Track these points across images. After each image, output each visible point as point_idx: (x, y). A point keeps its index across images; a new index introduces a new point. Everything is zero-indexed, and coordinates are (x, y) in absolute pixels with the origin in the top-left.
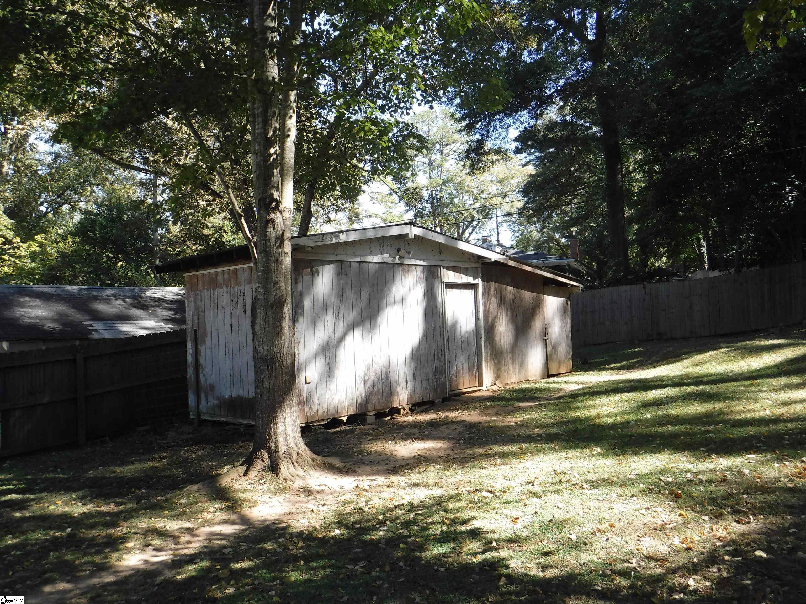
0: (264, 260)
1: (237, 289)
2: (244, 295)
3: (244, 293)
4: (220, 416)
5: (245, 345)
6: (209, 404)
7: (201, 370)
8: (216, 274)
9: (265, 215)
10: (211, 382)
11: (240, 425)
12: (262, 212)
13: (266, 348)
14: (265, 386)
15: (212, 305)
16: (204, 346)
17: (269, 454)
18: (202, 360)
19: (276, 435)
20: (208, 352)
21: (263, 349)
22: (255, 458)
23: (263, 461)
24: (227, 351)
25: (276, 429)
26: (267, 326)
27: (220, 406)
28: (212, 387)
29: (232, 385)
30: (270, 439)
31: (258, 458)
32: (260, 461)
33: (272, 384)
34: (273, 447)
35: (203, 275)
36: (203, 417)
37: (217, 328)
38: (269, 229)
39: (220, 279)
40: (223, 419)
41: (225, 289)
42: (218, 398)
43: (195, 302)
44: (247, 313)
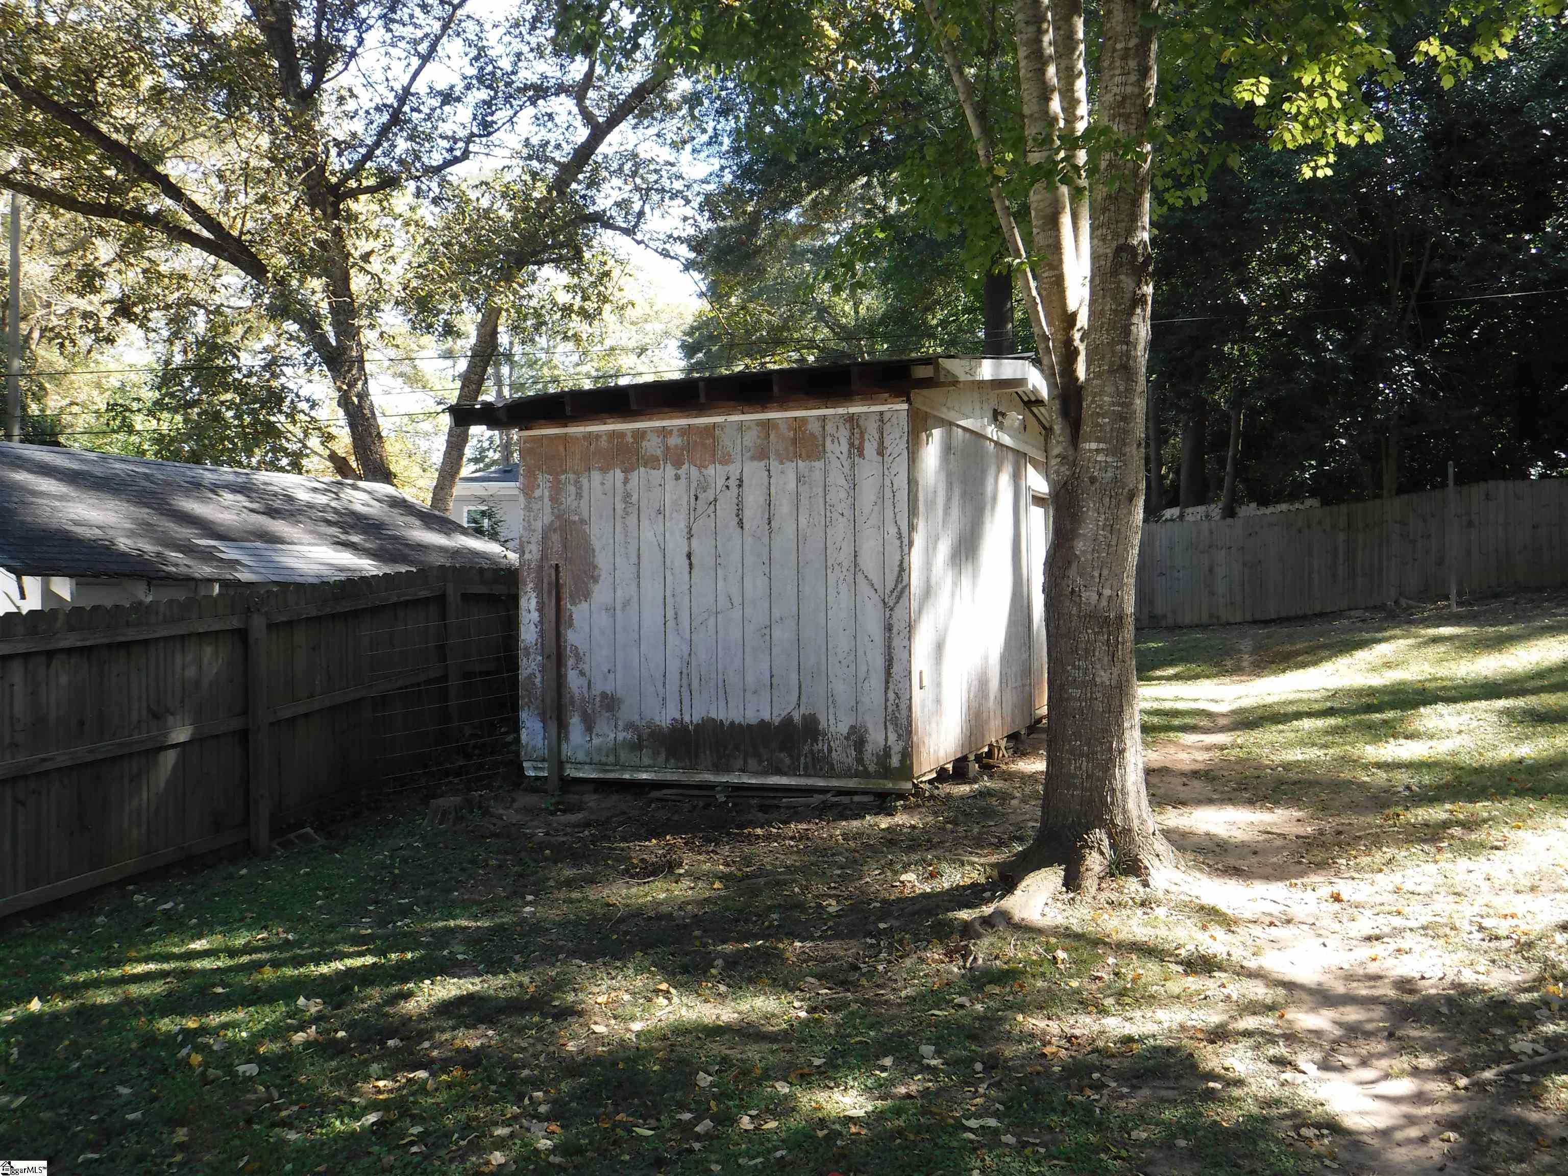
1: (715, 473)
2: (740, 486)
3: (741, 480)
4: (637, 768)
5: (737, 600)
6: (596, 741)
7: (571, 662)
8: (640, 435)
9: (1132, 285)
10: (609, 690)
12: (1122, 277)
13: (1107, 592)
14: (1098, 680)
15: (620, 506)
16: (584, 605)
17: (1110, 836)
18: (572, 637)
19: (1124, 792)
20: (602, 620)
21: (1100, 595)
22: (1082, 847)
23: (1102, 853)
24: (670, 614)
25: (1123, 780)
26: (1114, 543)
27: (636, 746)
28: (610, 703)
30: (1112, 803)
31: (1091, 848)
32: (1095, 855)
34: (1119, 821)
35: (588, 437)
36: (572, 772)
37: (634, 559)
38: (1135, 320)
39: (652, 446)
40: (644, 776)
41: (670, 471)
42: (630, 726)
43: (554, 499)
44: (747, 526)
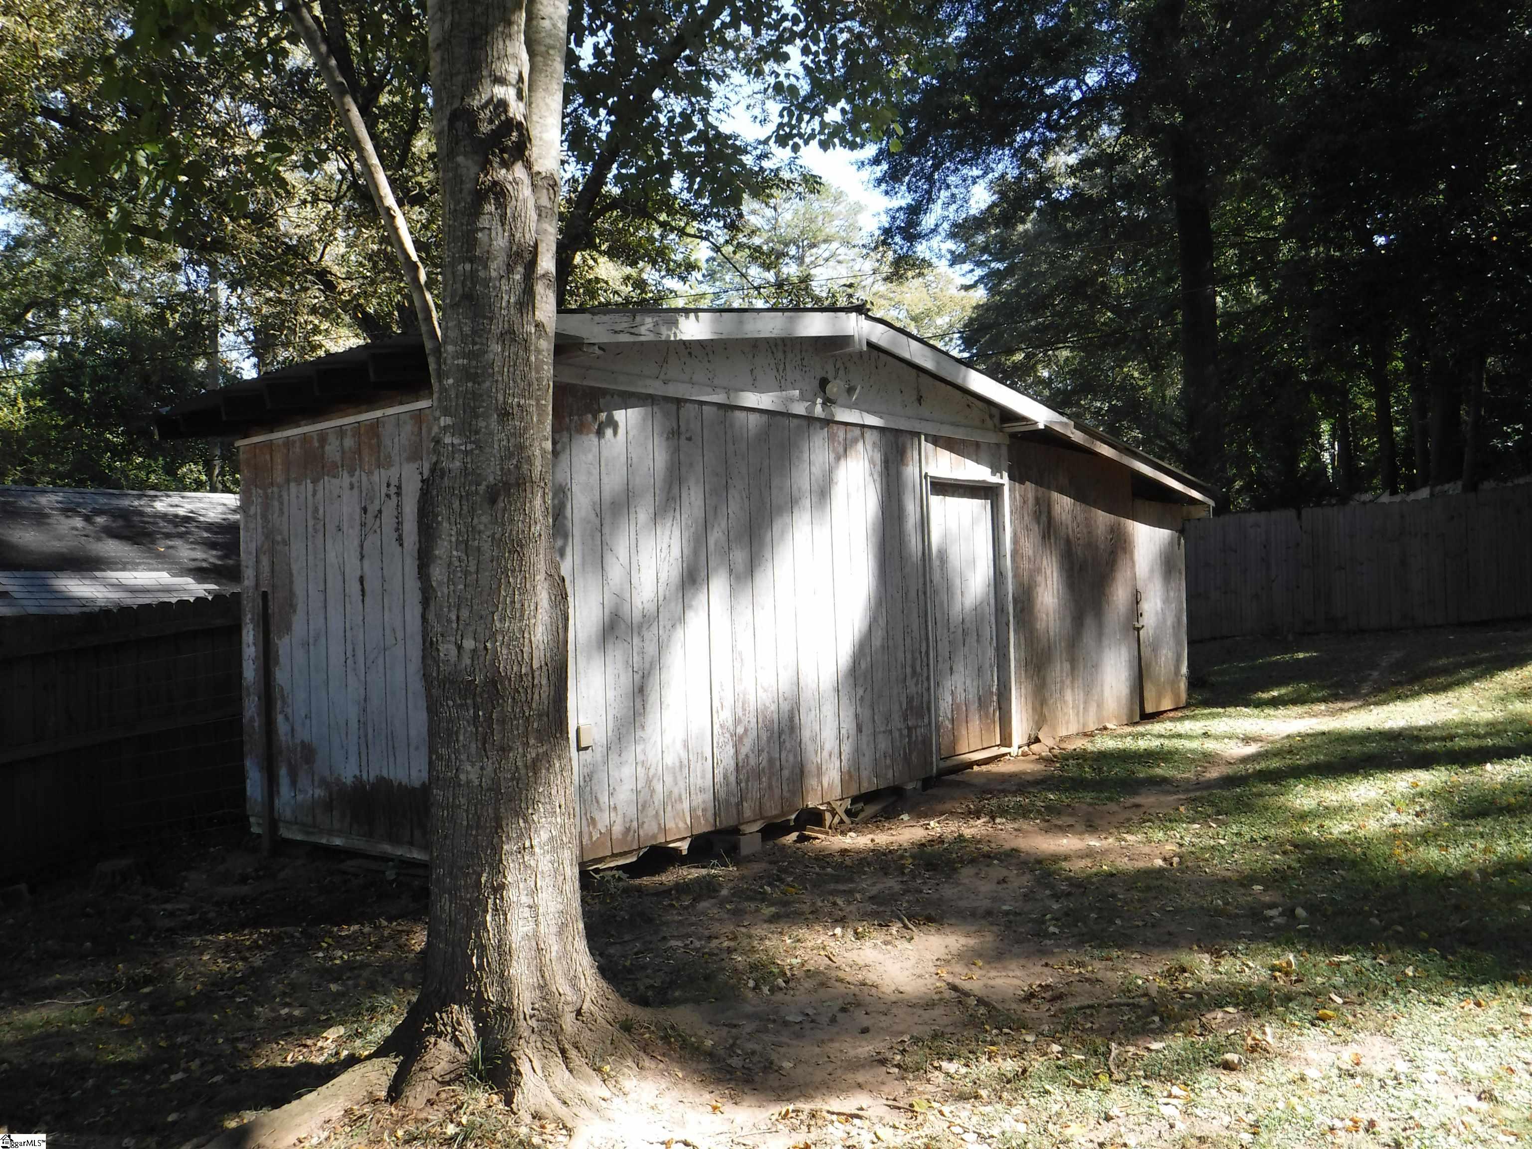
0: (467, 330)
1: (379, 477)
2: (398, 494)
3: (399, 487)
4: (331, 833)
5: (400, 635)
6: (300, 797)
7: (279, 704)
8: (323, 437)
9: (474, 169)
10: (307, 738)
11: (385, 859)
12: (460, 159)
13: (469, 644)
14: (463, 777)
15: (311, 523)
16: (286, 639)
17: (479, 1018)
18: (281, 676)
19: (504, 952)
20: (299, 655)
21: (460, 647)
22: (429, 1032)
23: (458, 1044)
24: (349, 653)
25: (502, 929)
26: (472, 569)
27: (328, 806)
28: (308, 752)
29: (363, 747)
30: (481, 967)
31: (440, 1035)
32: (445, 1046)
33: (489, 769)
34: (491, 994)
35: (288, 443)
36: (286, 833)
37: (322, 588)
38: (484, 222)
39: (332, 450)
40: (338, 842)
41: (346, 479)
42: (324, 783)
43: (264, 517)
44: (405, 545)
